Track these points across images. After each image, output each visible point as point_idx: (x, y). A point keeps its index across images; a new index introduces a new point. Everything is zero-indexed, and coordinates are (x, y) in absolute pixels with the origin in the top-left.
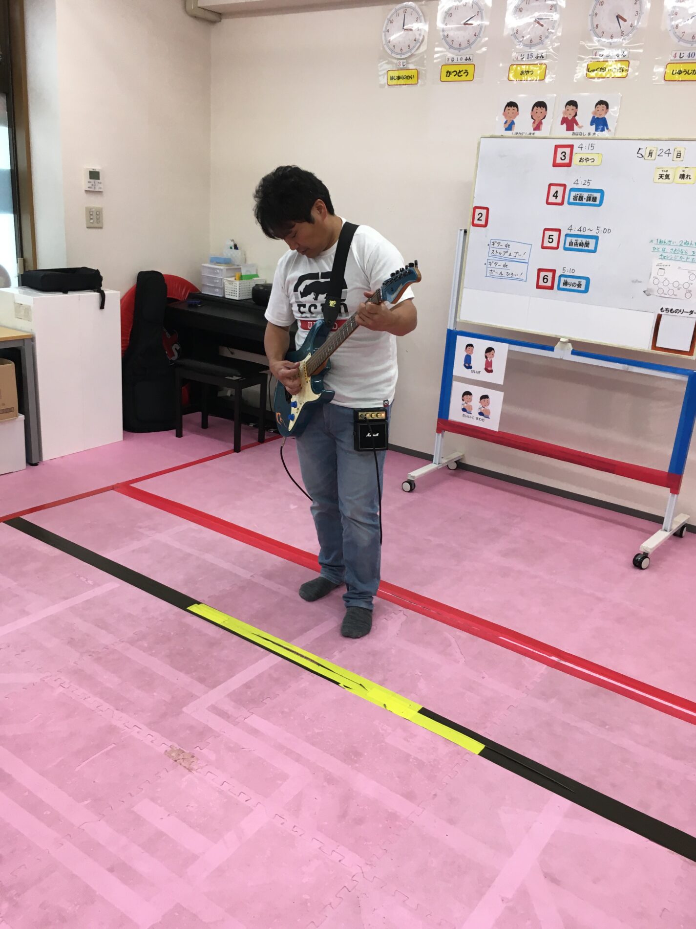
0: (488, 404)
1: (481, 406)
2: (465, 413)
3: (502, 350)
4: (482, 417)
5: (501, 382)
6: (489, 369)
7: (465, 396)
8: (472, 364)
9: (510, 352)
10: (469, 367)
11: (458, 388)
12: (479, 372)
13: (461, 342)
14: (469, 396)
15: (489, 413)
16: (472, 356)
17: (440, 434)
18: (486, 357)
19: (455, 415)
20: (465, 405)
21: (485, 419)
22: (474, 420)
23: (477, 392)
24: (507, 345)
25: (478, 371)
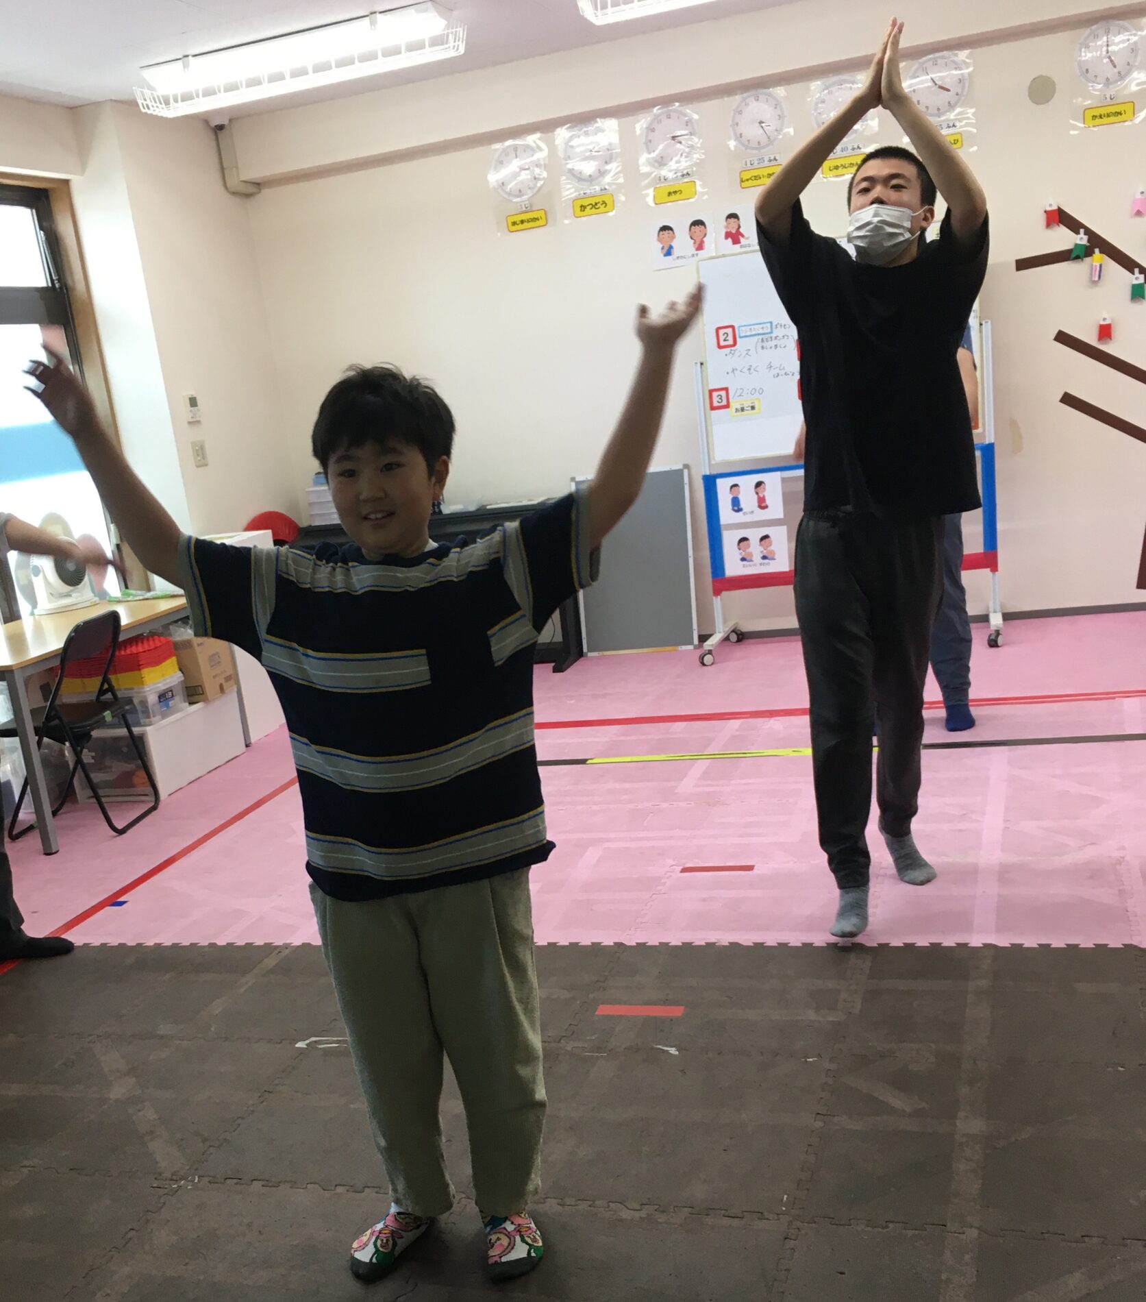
0: (770, 544)
1: (762, 549)
2: (745, 563)
3: (773, 481)
4: (766, 561)
5: (781, 516)
6: (763, 505)
7: (741, 544)
8: (742, 505)
9: (784, 480)
10: (739, 510)
11: (729, 540)
12: (752, 512)
13: (723, 486)
14: (745, 542)
15: (774, 554)
16: (741, 497)
17: (719, 597)
18: (757, 493)
19: (733, 567)
20: (744, 553)
21: (770, 561)
22: (757, 568)
23: (754, 535)
24: (778, 473)
25: (750, 511)
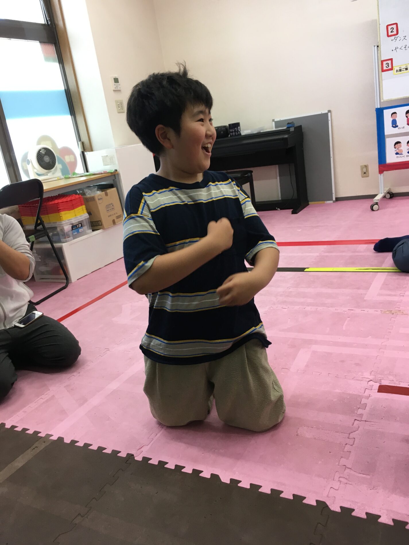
2: (398, 155)
7: (396, 145)
8: (398, 124)
10: (396, 126)
13: (387, 113)
14: (399, 144)
16: (397, 120)
17: (382, 174)
18: (407, 117)
19: (391, 158)
20: (397, 150)
22: (405, 158)
23: (404, 140)
25: (403, 127)
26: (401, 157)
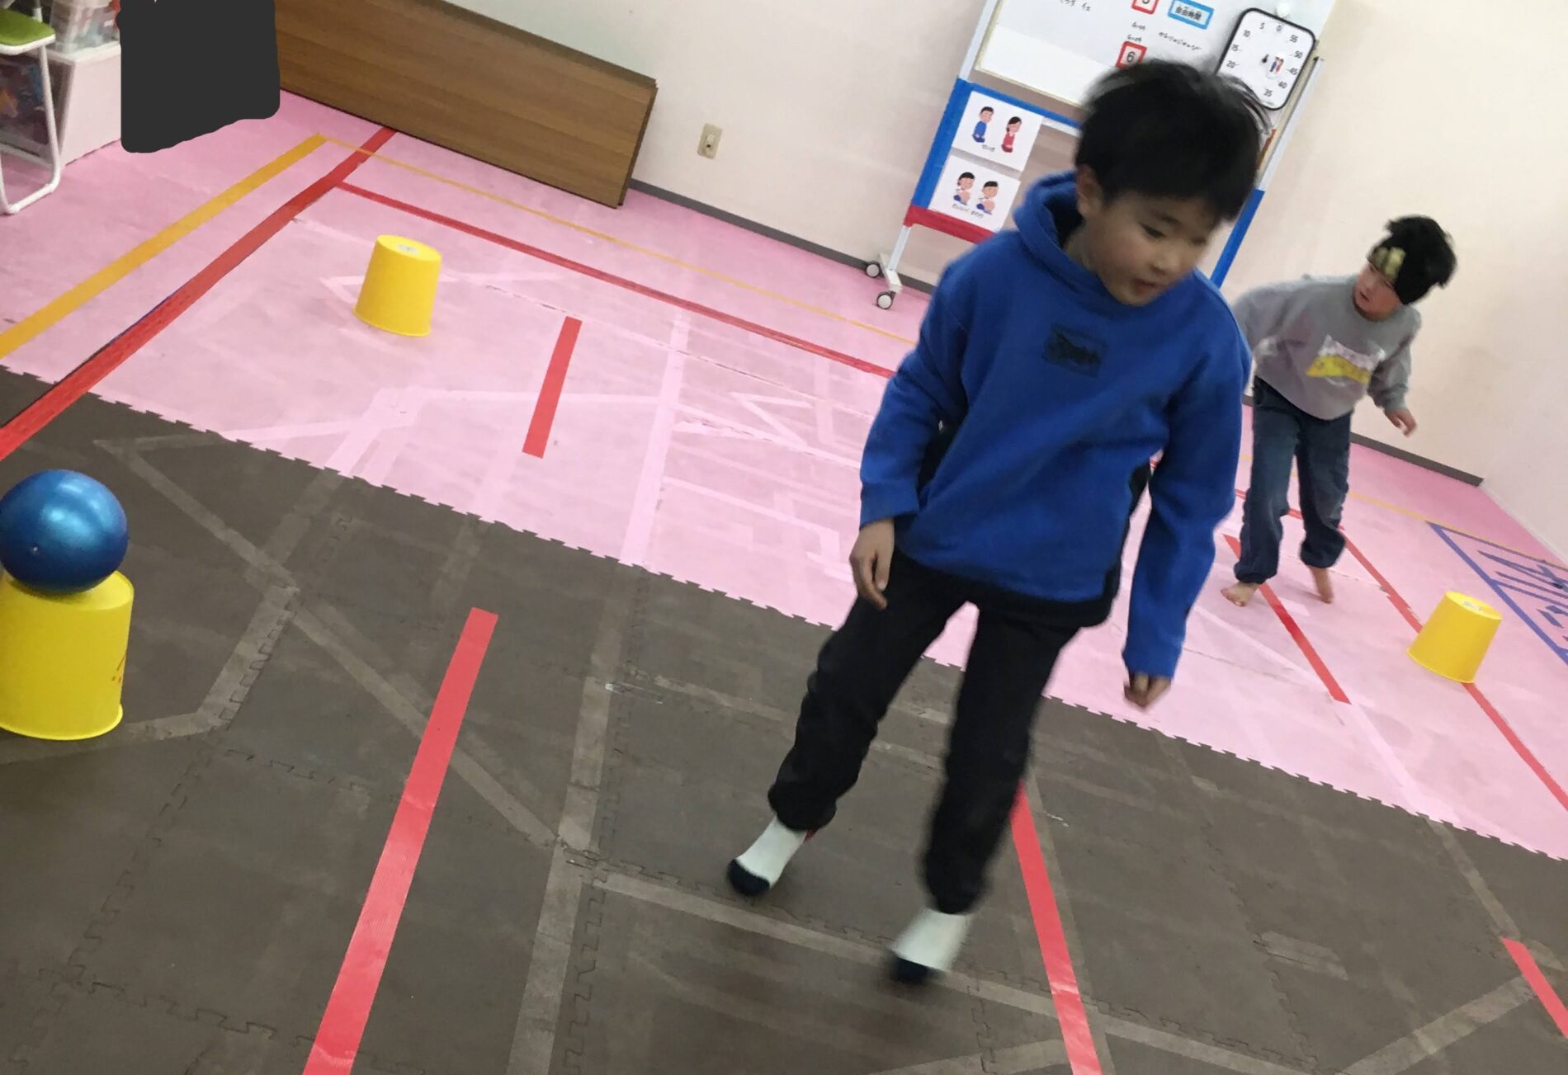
0: (994, 194)
1: (983, 196)
2: (957, 202)
4: (980, 211)
5: (1021, 166)
6: (1008, 146)
7: (964, 179)
8: (986, 136)
9: (1044, 129)
10: (980, 140)
11: (954, 166)
13: (977, 101)
14: (969, 179)
15: (993, 207)
16: (989, 125)
17: (910, 228)
18: (1008, 130)
19: (942, 202)
20: (960, 191)
21: (986, 215)
24: (1041, 117)
26: (961, 209)
